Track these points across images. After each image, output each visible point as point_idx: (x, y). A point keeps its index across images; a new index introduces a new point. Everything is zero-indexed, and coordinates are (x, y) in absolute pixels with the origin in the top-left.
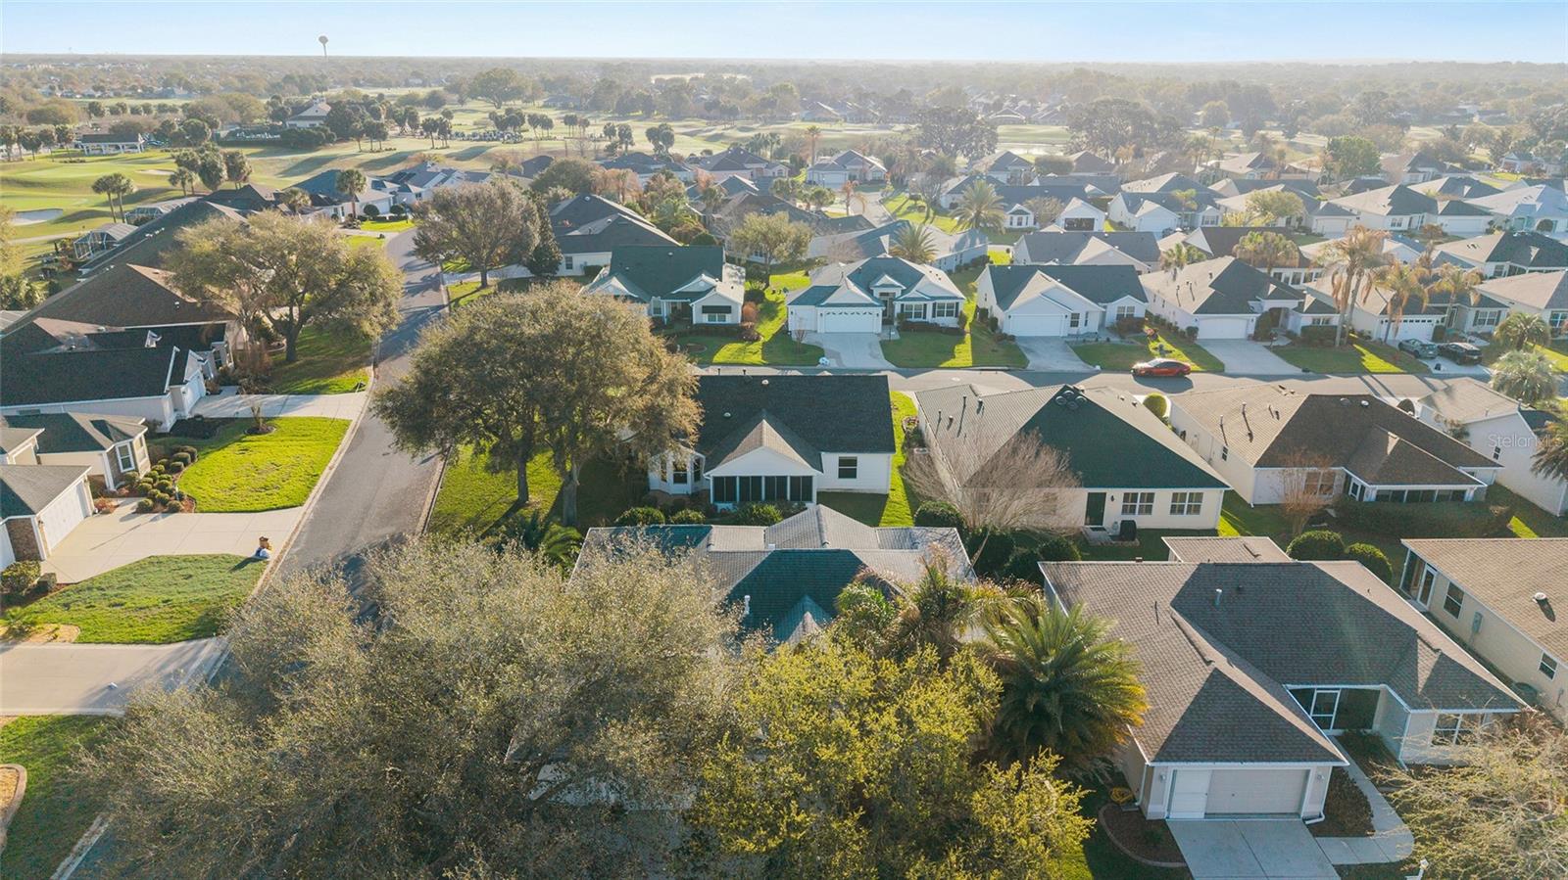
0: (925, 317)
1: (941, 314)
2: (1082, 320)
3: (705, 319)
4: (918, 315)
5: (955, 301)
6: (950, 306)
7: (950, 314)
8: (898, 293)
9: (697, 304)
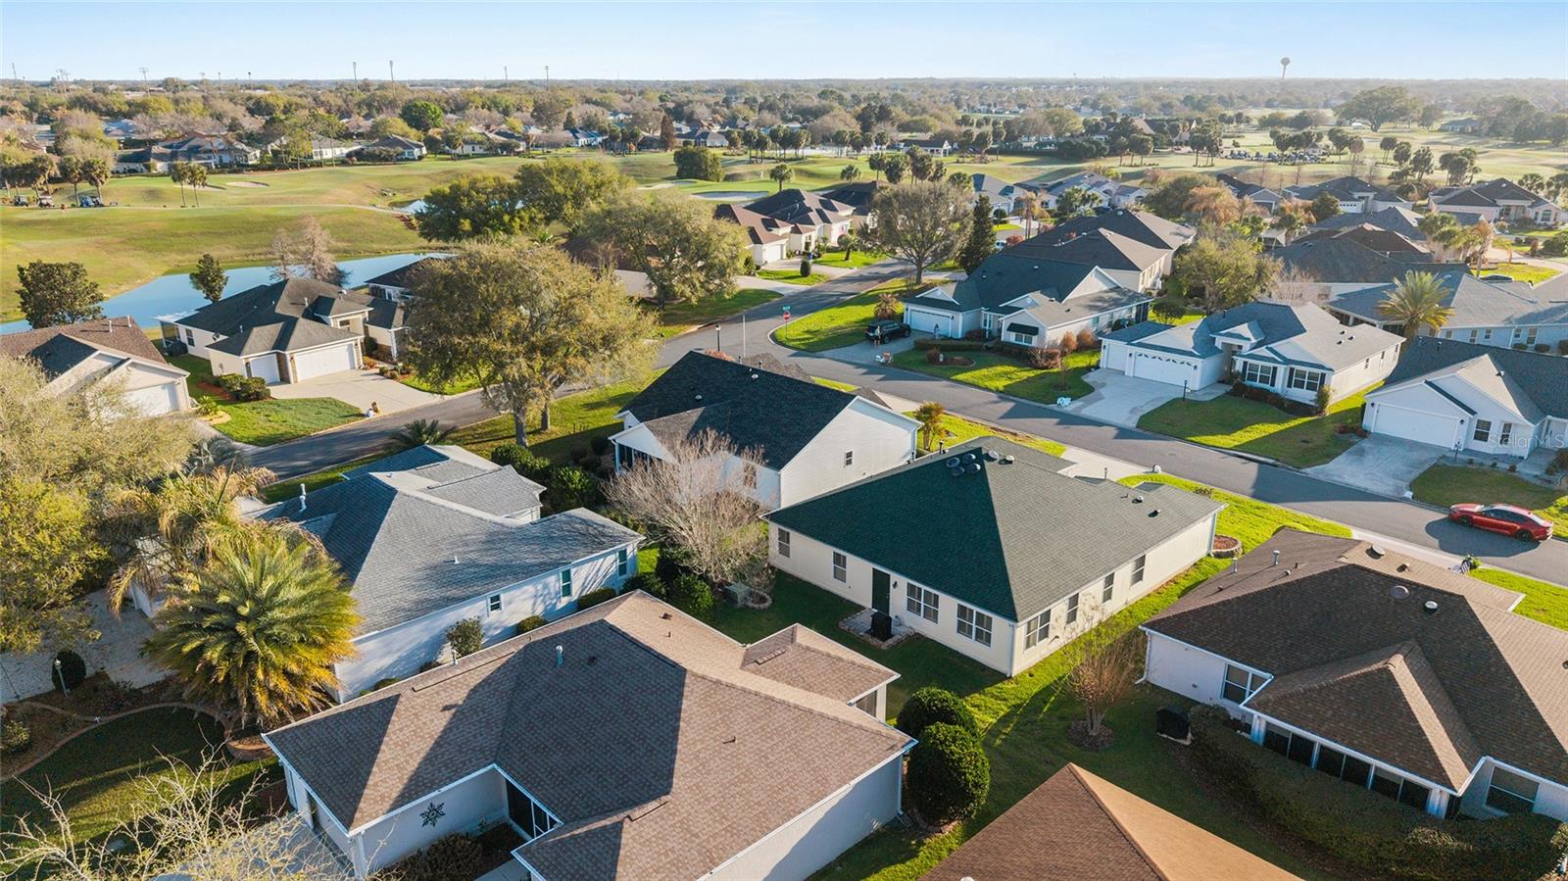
0: (1273, 385)
1: (1299, 385)
2: (1495, 432)
3: (1012, 337)
4: (1264, 380)
5: (1320, 371)
6: (1312, 376)
7: (1311, 387)
8: (1246, 347)
9: (1006, 320)
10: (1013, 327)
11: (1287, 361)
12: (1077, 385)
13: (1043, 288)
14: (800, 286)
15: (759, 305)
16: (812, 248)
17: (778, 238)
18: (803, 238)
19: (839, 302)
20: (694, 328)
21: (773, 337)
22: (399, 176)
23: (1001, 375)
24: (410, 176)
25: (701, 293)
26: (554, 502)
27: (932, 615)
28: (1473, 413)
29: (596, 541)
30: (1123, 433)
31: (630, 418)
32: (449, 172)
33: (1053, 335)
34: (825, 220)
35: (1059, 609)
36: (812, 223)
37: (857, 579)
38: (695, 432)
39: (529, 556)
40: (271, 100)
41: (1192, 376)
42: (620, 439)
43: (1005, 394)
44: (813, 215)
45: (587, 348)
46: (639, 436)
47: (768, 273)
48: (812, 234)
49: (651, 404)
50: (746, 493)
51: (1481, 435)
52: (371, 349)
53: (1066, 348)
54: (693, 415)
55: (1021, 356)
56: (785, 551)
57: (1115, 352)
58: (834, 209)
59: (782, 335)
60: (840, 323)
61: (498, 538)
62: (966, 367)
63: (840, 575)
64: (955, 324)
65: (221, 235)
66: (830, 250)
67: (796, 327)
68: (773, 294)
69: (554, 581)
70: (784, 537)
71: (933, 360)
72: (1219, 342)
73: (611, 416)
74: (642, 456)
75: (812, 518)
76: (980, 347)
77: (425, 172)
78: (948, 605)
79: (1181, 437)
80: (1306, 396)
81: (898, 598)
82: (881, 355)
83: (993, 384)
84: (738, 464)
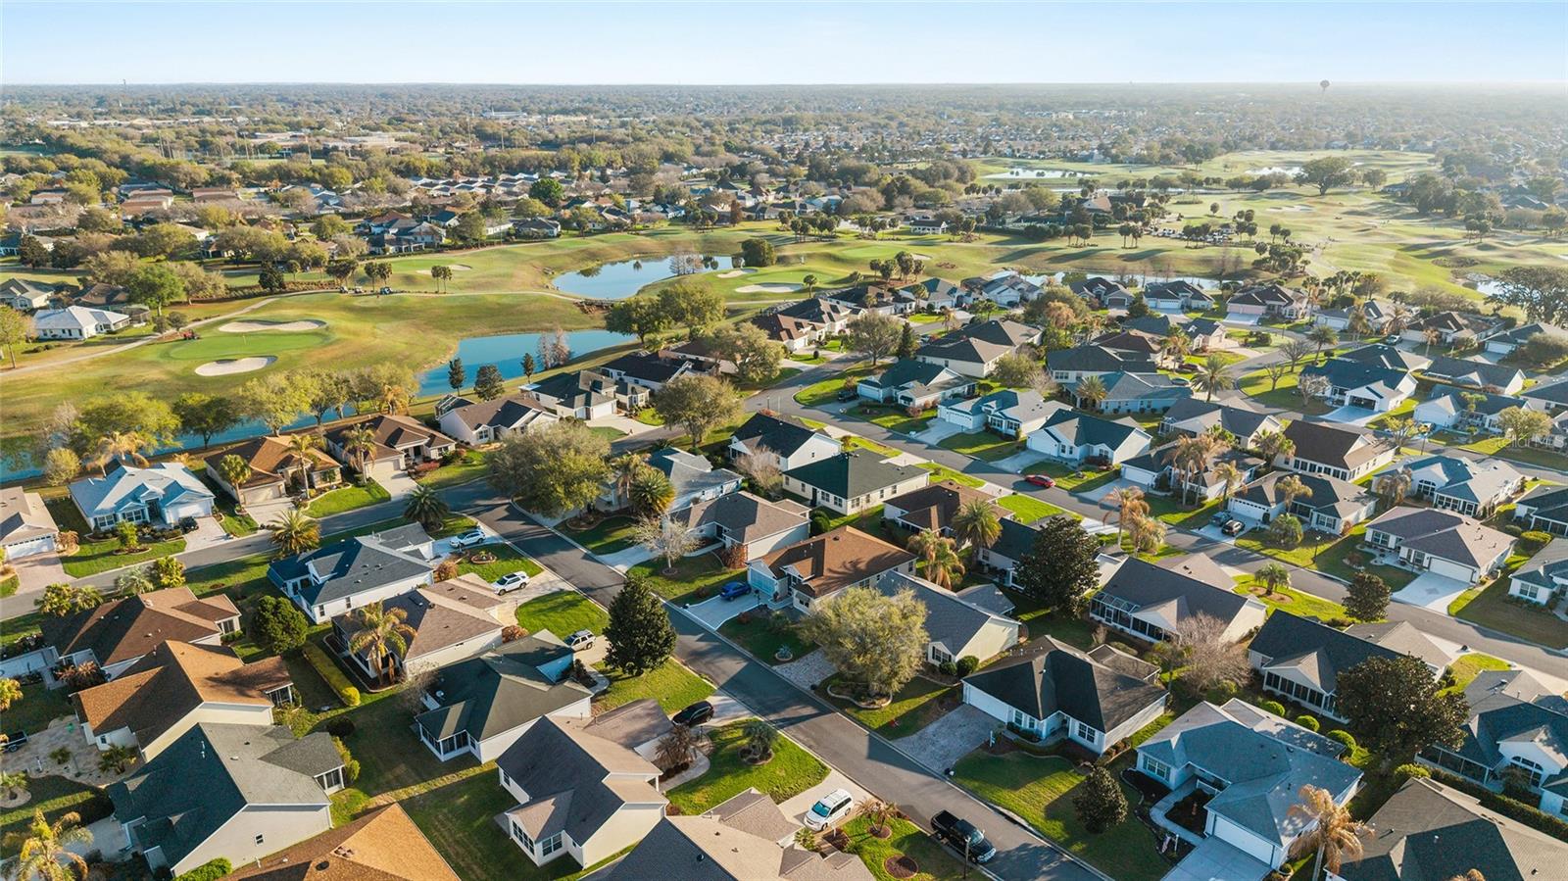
0: (1001, 427)
1: (1010, 428)
2: (1067, 450)
3: (902, 402)
4: (998, 425)
6: (1015, 424)
7: (1014, 429)
8: (993, 411)
9: (900, 394)
10: (903, 398)
11: (1006, 418)
12: (922, 426)
13: (919, 380)
14: (811, 366)
15: (790, 378)
16: (823, 338)
17: (803, 335)
18: (818, 333)
19: (830, 377)
20: (757, 392)
21: (795, 398)
22: (551, 256)
23: (892, 420)
24: (559, 255)
25: (761, 376)
26: (716, 466)
27: (828, 500)
28: (1059, 441)
29: (731, 478)
30: (930, 447)
31: (735, 439)
32: (583, 251)
33: (919, 402)
34: (832, 319)
35: (863, 498)
36: (823, 322)
37: (808, 491)
38: (759, 445)
39: (711, 480)
40: (417, 163)
41: (969, 423)
42: (732, 446)
43: (889, 429)
44: (825, 317)
45: (722, 413)
46: (739, 446)
47: (797, 356)
48: (823, 329)
49: (743, 433)
50: (777, 466)
51: (1063, 451)
52: (620, 405)
53: (925, 408)
54: (758, 438)
55: (902, 411)
56: (787, 483)
57: (942, 411)
58: (838, 312)
59: (799, 396)
60: (828, 390)
61: (703, 475)
62: (878, 416)
63: (803, 490)
64: (878, 394)
65: (477, 318)
66: (834, 338)
67: (806, 392)
68: (798, 371)
69: (719, 488)
70: (787, 479)
71: (865, 412)
72: (983, 408)
73: (726, 436)
74: (739, 452)
75: (797, 473)
76: (890, 406)
77: (567, 251)
78: (832, 496)
79: (951, 449)
80: (1012, 432)
81: (819, 495)
82: (842, 409)
83: (886, 425)
84: (774, 455)
